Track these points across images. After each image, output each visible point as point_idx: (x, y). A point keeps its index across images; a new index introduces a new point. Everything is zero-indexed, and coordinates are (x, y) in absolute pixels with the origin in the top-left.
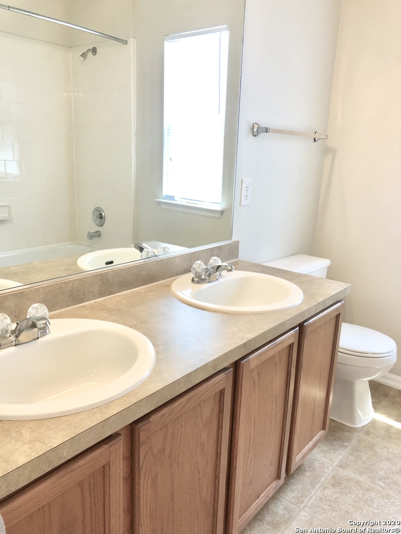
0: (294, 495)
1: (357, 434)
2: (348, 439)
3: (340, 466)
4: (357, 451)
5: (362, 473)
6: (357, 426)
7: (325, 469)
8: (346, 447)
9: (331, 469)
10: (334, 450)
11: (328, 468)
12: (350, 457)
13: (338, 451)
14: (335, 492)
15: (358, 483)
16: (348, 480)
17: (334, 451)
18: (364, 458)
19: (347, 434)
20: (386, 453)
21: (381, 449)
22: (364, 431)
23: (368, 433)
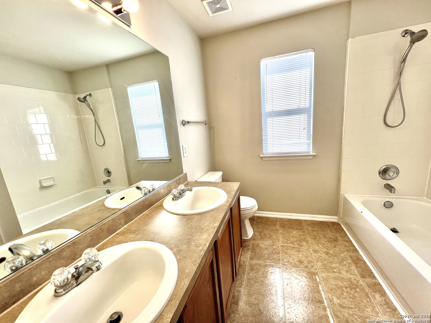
0: (238, 283)
1: (251, 242)
2: (249, 245)
3: (250, 260)
4: (254, 249)
5: (260, 260)
7: (246, 264)
8: (249, 249)
9: (248, 262)
10: (245, 253)
11: (246, 262)
12: (253, 254)
13: (247, 253)
14: (254, 273)
15: (260, 265)
16: (256, 265)
18: (258, 252)
19: (247, 243)
20: (264, 246)
21: (262, 245)
22: (253, 239)
23: (254, 240)
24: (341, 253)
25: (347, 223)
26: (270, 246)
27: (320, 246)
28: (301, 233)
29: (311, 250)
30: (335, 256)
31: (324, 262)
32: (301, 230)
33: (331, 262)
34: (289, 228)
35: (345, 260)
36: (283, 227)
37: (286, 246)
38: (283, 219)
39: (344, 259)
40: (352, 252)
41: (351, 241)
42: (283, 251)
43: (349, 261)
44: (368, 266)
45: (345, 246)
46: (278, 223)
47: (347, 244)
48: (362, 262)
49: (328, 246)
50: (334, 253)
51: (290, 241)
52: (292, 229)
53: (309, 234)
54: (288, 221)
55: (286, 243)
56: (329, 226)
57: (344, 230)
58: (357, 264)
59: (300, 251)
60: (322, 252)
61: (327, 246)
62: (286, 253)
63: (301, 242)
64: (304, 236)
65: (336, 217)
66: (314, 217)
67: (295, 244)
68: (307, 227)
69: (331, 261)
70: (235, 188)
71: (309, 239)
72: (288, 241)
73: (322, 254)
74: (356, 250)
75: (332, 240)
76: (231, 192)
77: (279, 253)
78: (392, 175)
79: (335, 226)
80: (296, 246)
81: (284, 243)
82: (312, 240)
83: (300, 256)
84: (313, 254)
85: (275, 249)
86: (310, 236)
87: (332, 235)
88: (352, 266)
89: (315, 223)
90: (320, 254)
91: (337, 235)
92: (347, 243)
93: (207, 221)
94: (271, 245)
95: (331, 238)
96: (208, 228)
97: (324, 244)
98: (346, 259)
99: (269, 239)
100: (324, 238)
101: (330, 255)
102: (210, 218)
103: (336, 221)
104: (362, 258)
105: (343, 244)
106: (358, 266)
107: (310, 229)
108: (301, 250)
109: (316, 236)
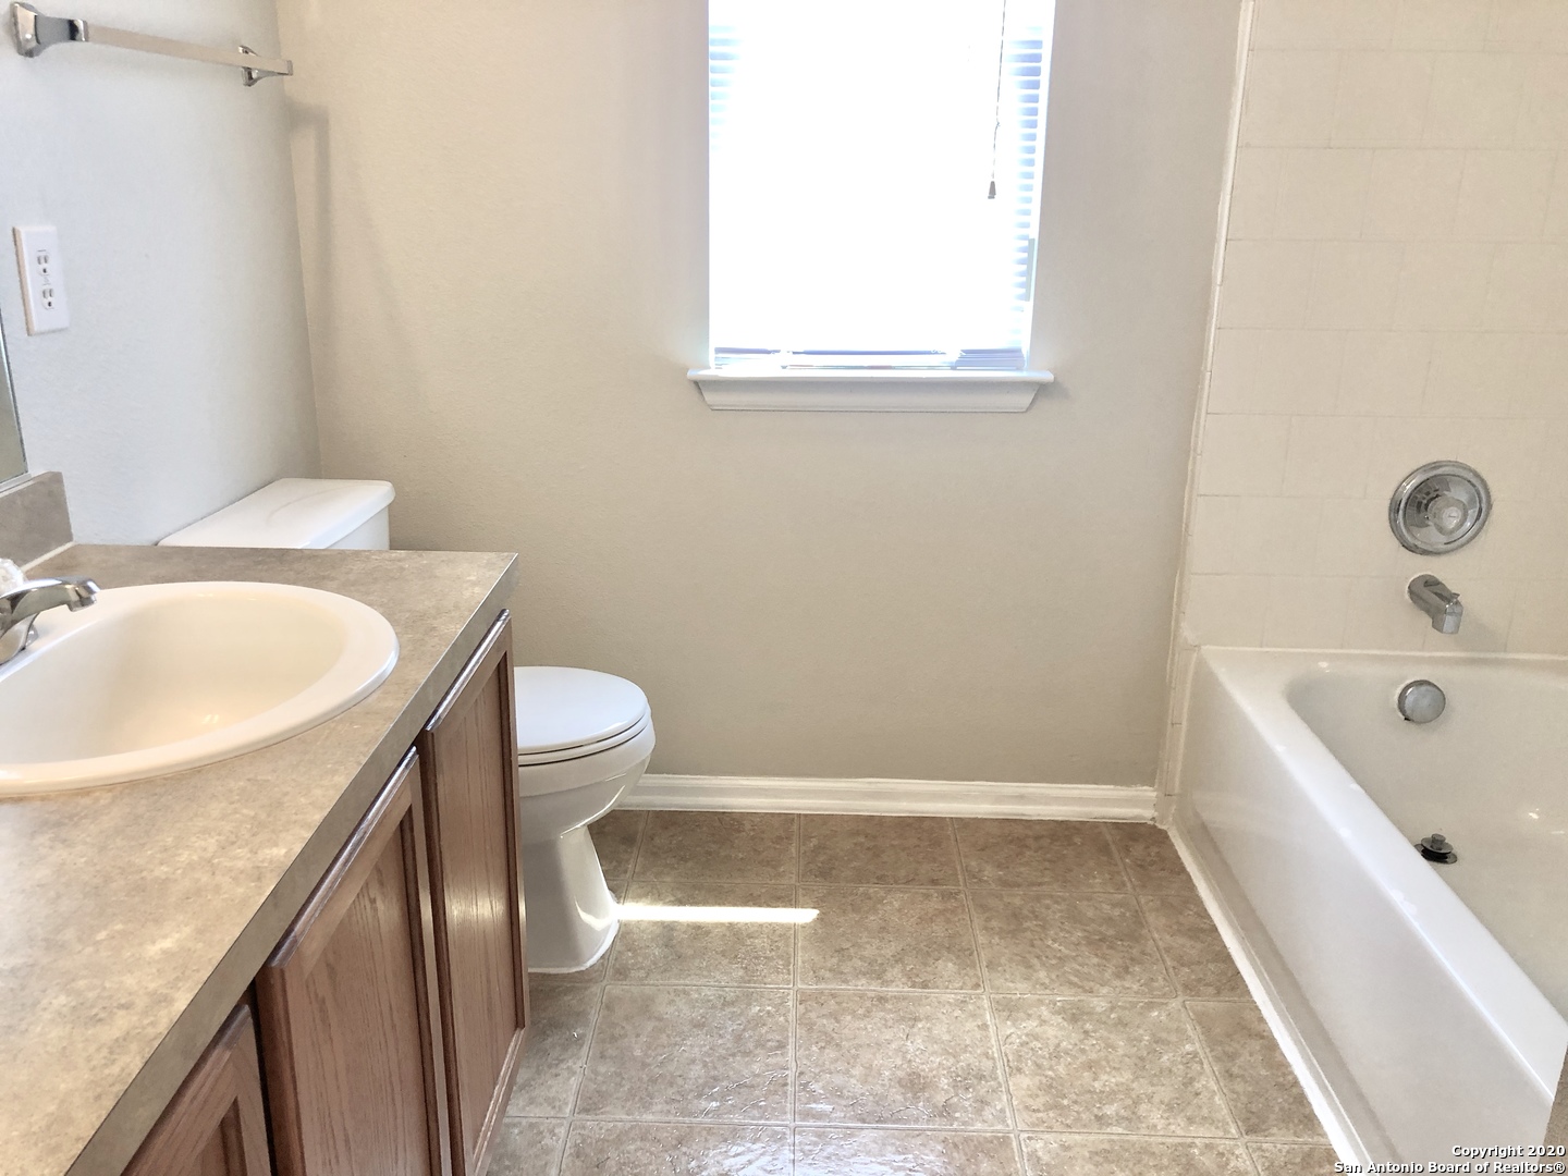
1: (595, 989)
2: (578, 1014)
3: (583, 1110)
4: (613, 1039)
5: (648, 1102)
6: (589, 964)
7: (548, 1141)
8: (579, 1041)
9: (562, 1131)
10: (550, 1067)
11: (552, 1132)
12: (602, 1069)
13: (562, 1066)
15: (647, 1135)
16: (620, 1139)
17: (554, 1071)
18: (638, 1053)
19: (568, 999)
20: (686, 1010)
21: (671, 1002)
22: (610, 972)
23: (622, 973)
24: (1150, 1006)
25: (1204, 827)
26: (726, 1004)
27: (1042, 974)
28: (935, 904)
29: (986, 1004)
30: (1121, 1023)
31: (1051, 1068)
32: (934, 882)
33: (1090, 1066)
34: (860, 877)
35: (1169, 1043)
36: (825, 874)
37: (834, 996)
38: (825, 819)
39: (1164, 1035)
40: (1211, 990)
41: (1214, 929)
42: (810, 1027)
43: (1188, 1048)
44: (1283, 1066)
45: (1181, 962)
46: (793, 850)
47: (1192, 949)
48: (1256, 1045)
49: (1086, 970)
50: (1112, 1009)
51: (862, 958)
52: (881, 879)
53: (984, 908)
54: (857, 833)
55: (837, 973)
56: (1104, 849)
57: (1183, 870)
58: (1232, 1057)
59: (916, 1019)
60: (1045, 1012)
61: (1077, 973)
62: (829, 1041)
63: (931, 961)
64: (948, 921)
65: (1149, 793)
66: (1021, 798)
67: (888, 976)
68: (973, 863)
69: (1093, 1056)
70: (467, 594)
71: (981, 939)
72: (850, 958)
73: (1043, 1022)
74: (1235, 981)
75: (1111, 932)
76: (435, 623)
77: (781, 1046)
78: (1452, 523)
79: (1138, 850)
80: (892, 990)
81: (820, 979)
82: (996, 940)
83: (915, 1045)
84: (992, 1030)
85: (758, 1022)
86: (988, 920)
87: (1114, 905)
88: (1201, 1074)
89: (1027, 836)
90: (1031, 1025)
91: (1143, 901)
92: (1189, 943)
93: (206, 831)
94: (730, 996)
95: (1109, 920)
96: (205, 878)
97: (1062, 959)
98: (1173, 1038)
99: (725, 962)
100: (1067, 926)
101: (1088, 1026)
102: (236, 811)
103: (1146, 814)
104: (1261, 1020)
105: (1168, 950)
106: (1235, 1070)
107: (989, 872)
108: (923, 1011)
109: (1025, 912)
